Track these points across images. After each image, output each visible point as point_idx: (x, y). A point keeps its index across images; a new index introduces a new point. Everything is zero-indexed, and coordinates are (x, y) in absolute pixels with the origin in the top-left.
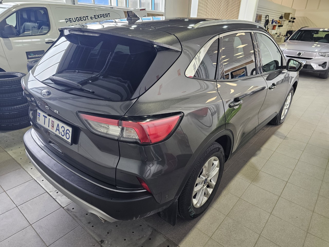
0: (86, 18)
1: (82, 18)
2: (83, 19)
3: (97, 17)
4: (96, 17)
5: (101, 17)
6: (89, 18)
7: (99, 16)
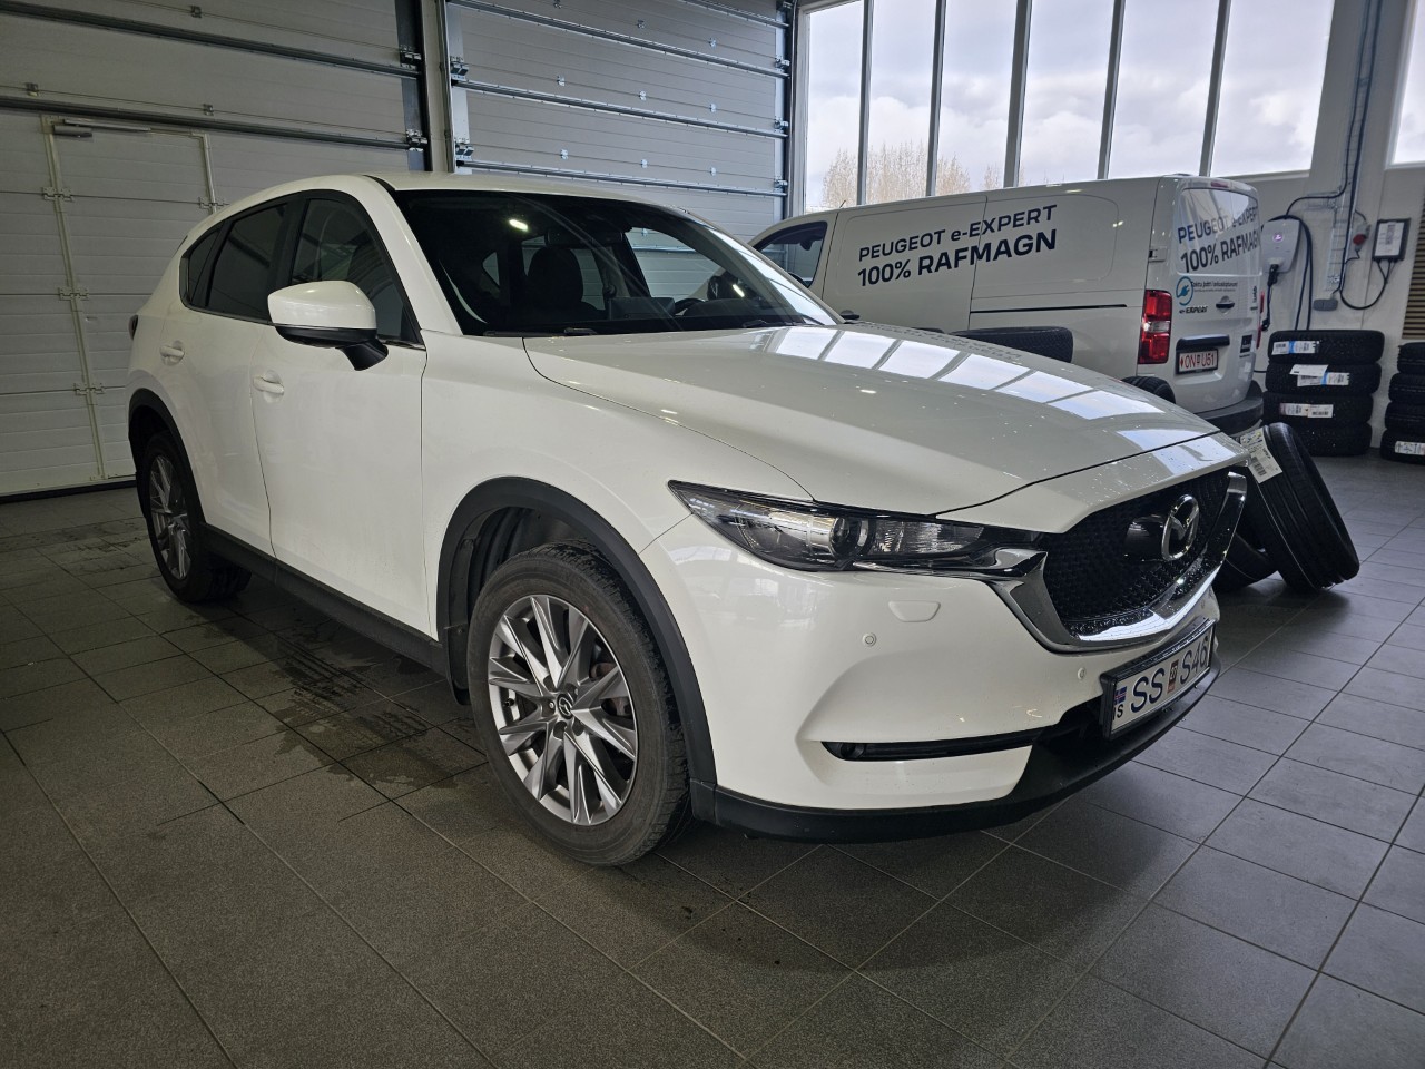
0: (935, 237)
1: (919, 240)
2: (918, 245)
3: (985, 226)
4: (978, 229)
5: (1000, 225)
6: (946, 237)
7: (995, 226)
